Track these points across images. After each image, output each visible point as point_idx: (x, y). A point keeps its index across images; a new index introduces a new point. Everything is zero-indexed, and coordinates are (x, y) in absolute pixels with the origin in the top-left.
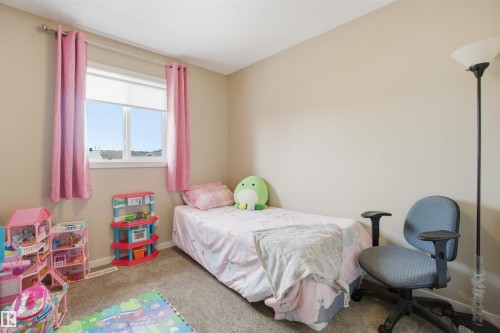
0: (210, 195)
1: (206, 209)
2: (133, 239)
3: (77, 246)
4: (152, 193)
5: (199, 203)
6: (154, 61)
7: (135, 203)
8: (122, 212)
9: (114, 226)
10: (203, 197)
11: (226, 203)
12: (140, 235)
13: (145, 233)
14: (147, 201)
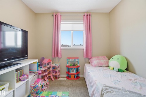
0: (98, 61)
1: (95, 67)
2: (71, 72)
3: (56, 70)
4: (78, 58)
5: (93, 64)
6: (79, 15)
7: (72, 61)
8: (70, 63)
9: (67, 66)
10: (95, 61)
11: (105, 65)
12: (73, 71)
13: (75, 70)
14: (77, 60)
